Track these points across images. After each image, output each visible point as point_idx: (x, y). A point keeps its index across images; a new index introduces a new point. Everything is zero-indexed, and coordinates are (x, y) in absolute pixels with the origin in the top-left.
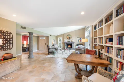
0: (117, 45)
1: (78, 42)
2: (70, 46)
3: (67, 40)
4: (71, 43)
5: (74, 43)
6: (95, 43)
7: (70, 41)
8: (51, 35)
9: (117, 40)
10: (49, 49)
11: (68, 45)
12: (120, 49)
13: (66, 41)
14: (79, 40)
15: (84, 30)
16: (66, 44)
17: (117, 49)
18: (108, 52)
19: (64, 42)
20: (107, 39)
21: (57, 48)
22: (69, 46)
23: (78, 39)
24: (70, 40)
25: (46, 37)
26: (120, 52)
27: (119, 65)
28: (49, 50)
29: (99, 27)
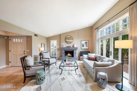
3: (65, 45)
7: (70, 47)
8: (35, 35)
10: (26, 67)
11: (67, 53)
13: (64, 47)
14: (85, 46)
15: (92, 29)
16: (63, 52)
19: (60, 48)
21: (49, 61)
22: (69, 55)
23: (83, 42)
24: (71, 45)
25: (25, 38)
28: (27, 72)
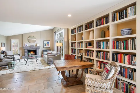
0: (96, 48)
1: (45, 47)
2: (33, 53)
3: (27, 45)
4: (34, 48)
5: (39, 48)
6: (72, 48)
7: (33, 46)
9: (96, 44)
11: (29, 51)
12: (99, 52)
13: (27, 46)
14: (47, 45)
15: (52, 31)
16: (26, 50)
17: (97, 52)
18: (88, 55)
19: (23, 47)
20: (87, 43)
21: (14, 58)
23: (46, 42)
24: (34, 44)
26: (99, 54)
27: (98, 64)
29: (77, 32)
